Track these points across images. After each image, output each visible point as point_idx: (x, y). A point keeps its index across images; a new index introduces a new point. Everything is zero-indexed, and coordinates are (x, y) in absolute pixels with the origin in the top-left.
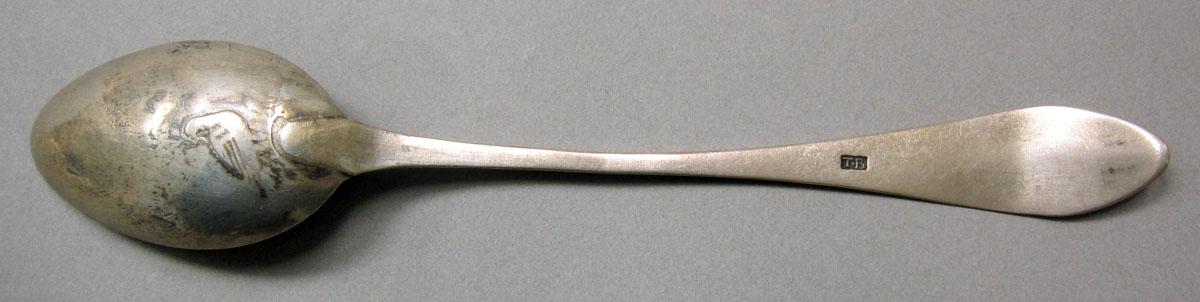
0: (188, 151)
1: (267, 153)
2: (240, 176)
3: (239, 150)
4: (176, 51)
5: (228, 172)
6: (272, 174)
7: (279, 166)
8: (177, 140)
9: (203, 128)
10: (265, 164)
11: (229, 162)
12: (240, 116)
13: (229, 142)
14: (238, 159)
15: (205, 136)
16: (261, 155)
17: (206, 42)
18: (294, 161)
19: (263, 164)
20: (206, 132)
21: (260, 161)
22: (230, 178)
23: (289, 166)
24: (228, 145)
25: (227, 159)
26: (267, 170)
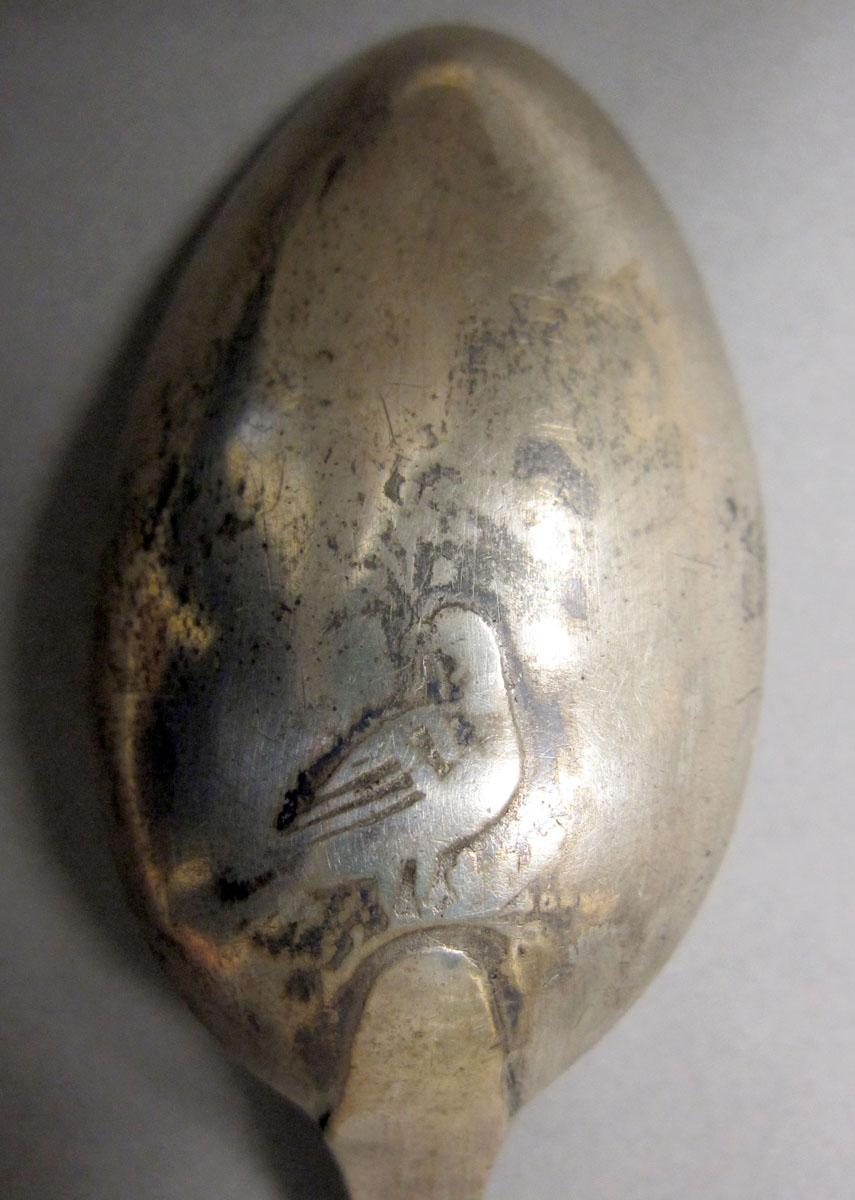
0: (375, 623)
1: (376, 919)
2: (286, 820)
3: (377, 817)
4: (732, 506)
5: (302, 777)
6: (300, 930)
7: (329, 951)
8: (418, 577)
9: (456, 677)
10: (332, 910)
11: (337, 782)
12: (506, 811)
13: (408, 781)
14: (347, 819)
15: (432, 688)
16: (364, 895)
17: (762, 606)
18: (353, 998)
19: (334, 899)
20: (443, 690)
21: (344, 893)
22: (283, 781)
23: (332, 983)
24: (399, 775)
25: (343, 777)
26: (313, 915)
